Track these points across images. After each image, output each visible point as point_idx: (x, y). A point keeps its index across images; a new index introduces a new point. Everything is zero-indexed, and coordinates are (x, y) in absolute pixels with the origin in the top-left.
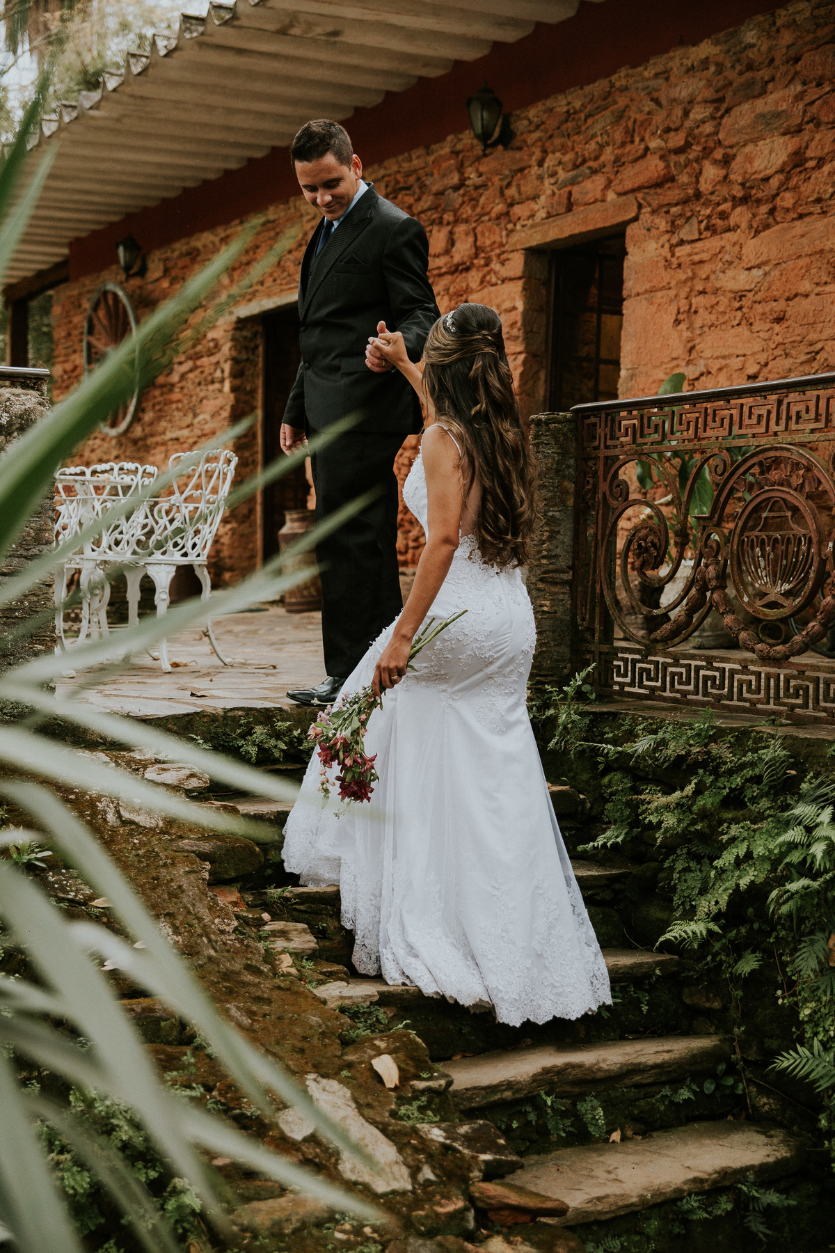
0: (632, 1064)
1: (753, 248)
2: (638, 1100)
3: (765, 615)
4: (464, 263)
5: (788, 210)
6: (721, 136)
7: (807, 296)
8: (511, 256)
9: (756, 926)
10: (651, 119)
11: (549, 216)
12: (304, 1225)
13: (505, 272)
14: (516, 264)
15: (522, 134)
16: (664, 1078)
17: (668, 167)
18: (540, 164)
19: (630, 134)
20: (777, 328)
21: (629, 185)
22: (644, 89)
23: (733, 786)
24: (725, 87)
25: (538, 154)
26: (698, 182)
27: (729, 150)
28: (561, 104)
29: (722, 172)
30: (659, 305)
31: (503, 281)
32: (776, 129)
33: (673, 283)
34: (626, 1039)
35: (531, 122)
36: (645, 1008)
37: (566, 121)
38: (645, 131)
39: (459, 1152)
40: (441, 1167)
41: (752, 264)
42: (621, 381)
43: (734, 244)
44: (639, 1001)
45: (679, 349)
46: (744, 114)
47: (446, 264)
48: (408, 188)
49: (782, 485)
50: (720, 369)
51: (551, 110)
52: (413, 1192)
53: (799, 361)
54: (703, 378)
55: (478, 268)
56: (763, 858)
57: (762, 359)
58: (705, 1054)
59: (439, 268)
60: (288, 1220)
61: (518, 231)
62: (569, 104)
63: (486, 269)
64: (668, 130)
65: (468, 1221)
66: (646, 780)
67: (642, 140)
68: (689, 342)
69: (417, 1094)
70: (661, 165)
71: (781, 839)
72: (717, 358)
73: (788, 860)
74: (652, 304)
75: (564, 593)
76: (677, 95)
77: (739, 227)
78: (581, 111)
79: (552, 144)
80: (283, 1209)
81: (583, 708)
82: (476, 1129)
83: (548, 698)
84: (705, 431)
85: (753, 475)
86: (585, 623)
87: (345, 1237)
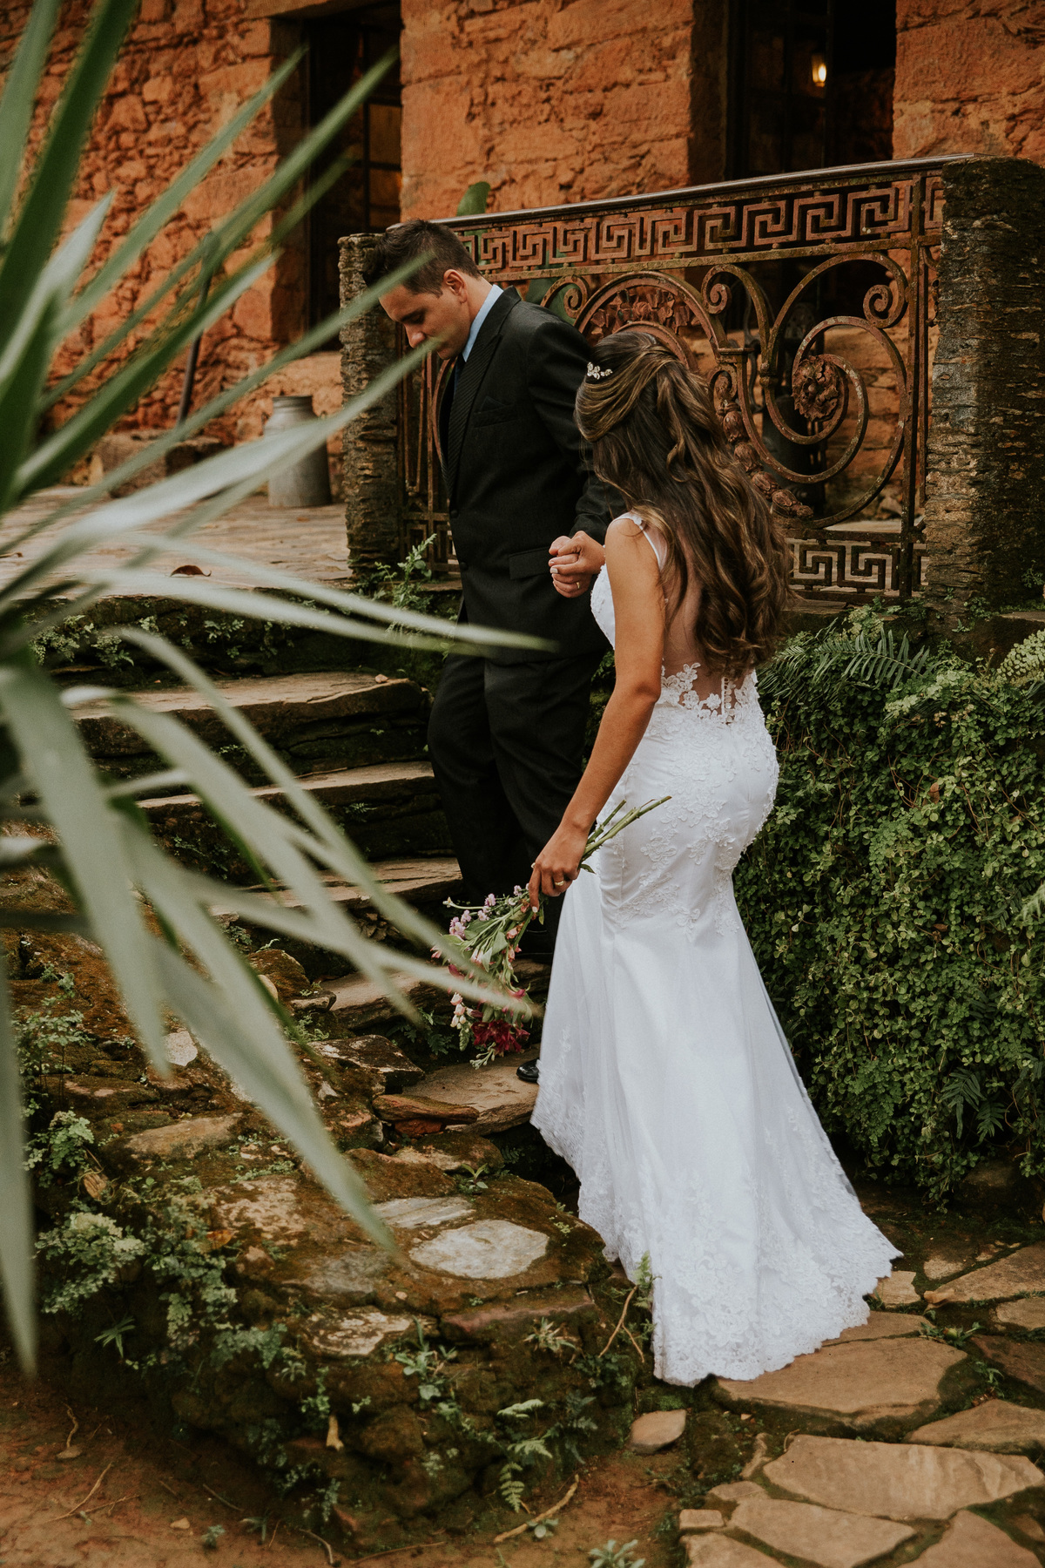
1: (561, 24)
4: (189, 33)
7: (628, 85)
8: (252, 25)
12: (206, 1149)
13: (245, 47)
14: (260, 38)
20: (593, 125)
30: (447, 94)
31: (245, 58)
33: (464, 67)
39: (358, 1067)
40: (341, 1082)
41: (562, 42)
42: (403, 191)
43: (538, 18)
45: (474, 152)
47: (165, 34)
49: (649, 319)
50: (526, 177)
53: (621, 166)
54: (506, 188)
55: (211, 40)
57: (577, 164)
59: (156, 39)
60: (189, 1145)
63: (220, 43)
65: (377, 1134)
68: (486, 141)
72: (522, 162)
74: (438, 92)
75: (388, 453)
80: (182, 1134)
81: (421, 587)
82: (368, 1044)
83: (376, 578)
84: (554, 256)
85: (614, 308)
86: (416, 489)
87: (252, 1157)
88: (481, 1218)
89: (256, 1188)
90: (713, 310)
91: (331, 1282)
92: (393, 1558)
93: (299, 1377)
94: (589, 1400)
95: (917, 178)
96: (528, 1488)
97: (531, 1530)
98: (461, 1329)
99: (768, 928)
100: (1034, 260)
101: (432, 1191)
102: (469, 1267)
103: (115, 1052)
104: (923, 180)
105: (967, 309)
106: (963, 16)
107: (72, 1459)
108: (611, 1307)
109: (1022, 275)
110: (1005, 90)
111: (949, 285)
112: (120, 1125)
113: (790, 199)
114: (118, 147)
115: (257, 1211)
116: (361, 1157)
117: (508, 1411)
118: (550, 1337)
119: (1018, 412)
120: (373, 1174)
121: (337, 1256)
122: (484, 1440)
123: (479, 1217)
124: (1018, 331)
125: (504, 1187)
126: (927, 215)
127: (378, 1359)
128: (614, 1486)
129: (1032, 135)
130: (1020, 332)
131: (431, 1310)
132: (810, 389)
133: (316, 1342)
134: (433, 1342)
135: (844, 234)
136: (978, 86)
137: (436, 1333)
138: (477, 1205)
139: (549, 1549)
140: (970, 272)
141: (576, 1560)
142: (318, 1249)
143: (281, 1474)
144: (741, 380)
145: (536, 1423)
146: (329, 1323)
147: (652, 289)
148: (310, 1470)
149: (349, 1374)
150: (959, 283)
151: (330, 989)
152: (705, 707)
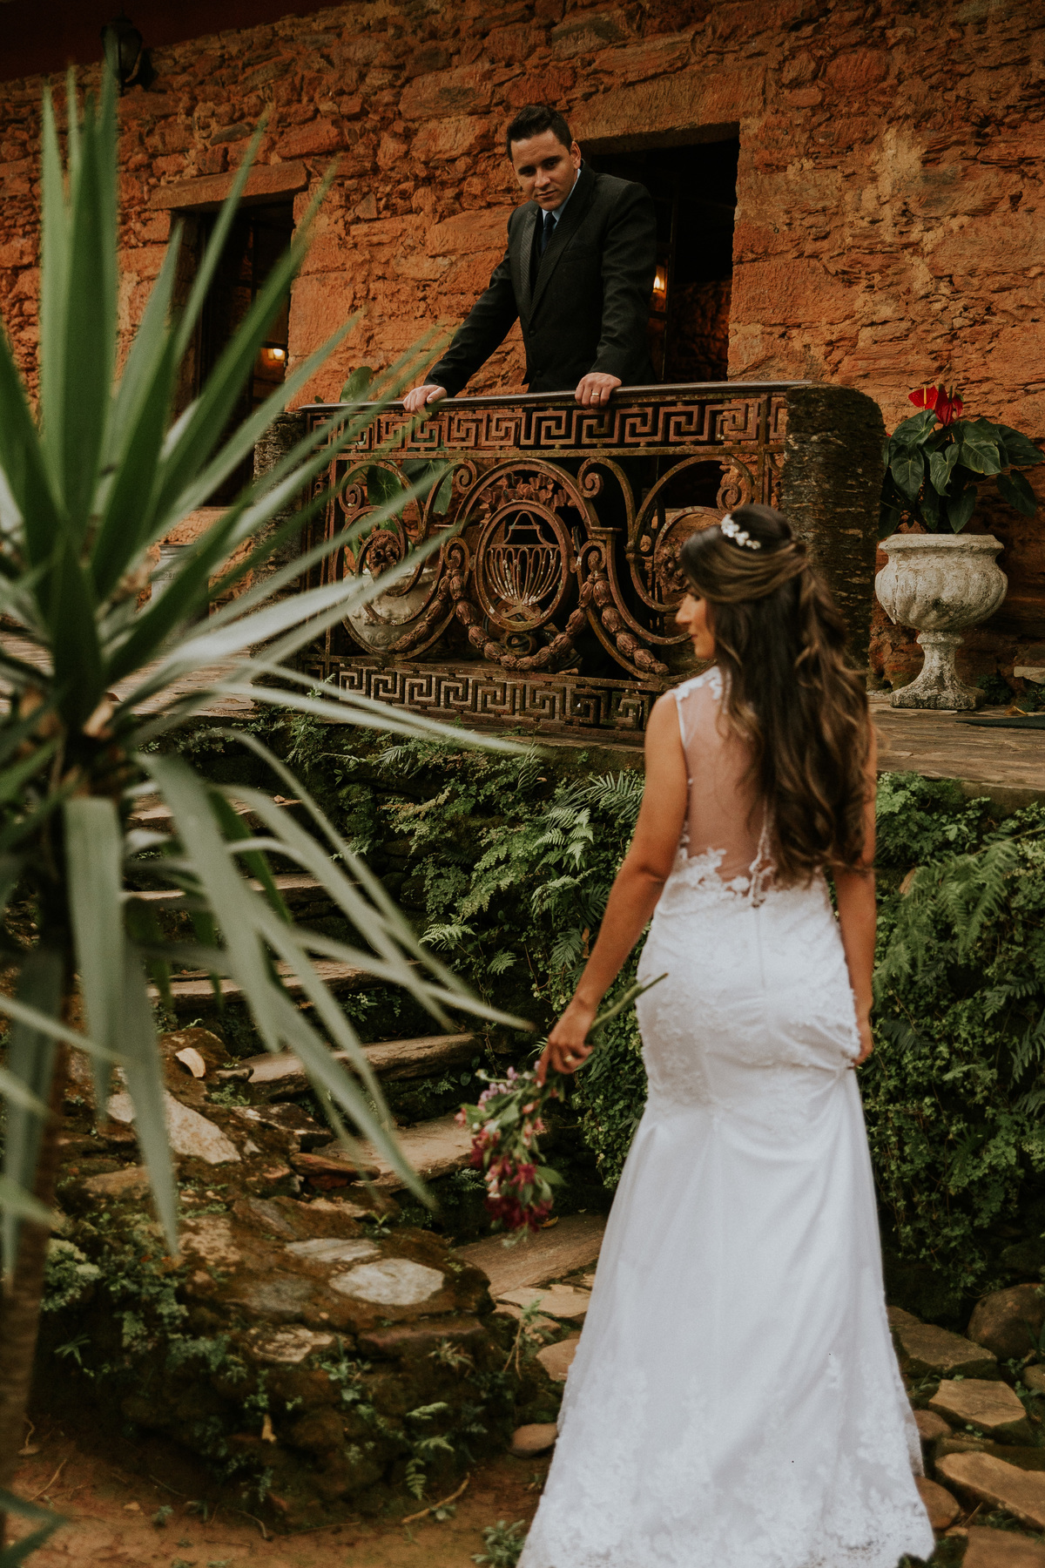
1: (437, 235)
2: (403, 1093)
3: (511, 626)
5: (475, 197)
6: (402, 107)
8: (154, 215)
9: (506, 928)
10: (322, 78)
11: (200, 174)
13: (147, 233)
14: (160, 226)
15: (165, 75)
16: (426, 1072)
17: (341, 134)
18: (189, 113)
19: (297, 92)
21: (296, 149)
22: (313, 43)
23: (488, 793)
24: (405, 53)
25: (185, 101)
26: (375, 155)
27: (410, 124)
28: (214, 46)
29: (404, 148)
30: (332, 287)
31: (145, 244)
32: (463, 107)
33: (349, 264)
34: (381, 1041)
35: (176, 62)
36: (397, 1012)
37: (220, 67)
38: (315, 90)
39: (276, 1128)
40: (262, 1141)
41: (439, 250)
42: (289, 369)
43: (417, 228)
44: (392, 1005)
45: (356, 340)
46: (427, 86)
48: (21, 121)
49: (531, 499)
51: (201, 52)
52: (243, 1162)
54: (382, 372)
56: (523, 860)
58: (462, 1048)
60: (136, 1188)
61: (162, 188)
62: (223, 47)
63: (123, 228)
64: (341, 93)
65: (295, 1185)
66: (390, 791)
67: (311, 100)
68: (366, 330)
69: (225, 1082)
70: (334, 131)
71: (540, 841)
72: (398, 351)
73: (544, 861)
74: (324, 285)
76: (351, 55)
77: (422, 210)
78: (238, 58)
79: (203, 91)
80: (130, 1179)
82: (283, 1110)
83: (276, 711)
84: (449, 440)
85: (501, 487)
87: (191, 1200)
88: (386, 1257)
89: (198, 1224)
90: (587, 494)
91: (266, 1302)
92: (317, 1534)
93: (241, 1379)
94: (479, 1409)
95: (764, 397)
96: (429, 1480)
97: (433, 1514)
98: (375, 1345)
99: (622, 1025)
100: (860, 471)
101: (344, 1233)
102: (379, 1295)
103: (70, 1110)
104: (769, 400)
105: (805, 507)
106: (790, 256)
107: (32, 1455)
108: (493, 1332)
109: (849, 482)
110: (824, 320)
111: (790, 487)
112: (76, 1170)
113: (656, 406)
114: (21, 314)
115: (200, 1242)
116: (283, 1203)
117: (415, 1413)
118: (449, 1354)
119: (844, 594)
120: (294, 1218)
121: (269, 1282)
122: (396, 1436)
123: (384, 1256)
125: (402, 1233)
126: (772, 428)
127: (307, 1367)
128: (500, 1482)
129: (846, 358)
130: (847, 528)
131: (349, 1329)
132: (670, 565)
133: (256, 1350)
134: (351, 1355)
135: (701, 438)
136: (802, 315)
137: (354, 1348)
138: (382, 1247)
139: (449, 1529)
140: (807, 477)
141: (472, 1538)
142: (253, 1275)
143: (223, 1463)
144: (609, 554)
145: (439, 1423)
146: (265, 1335)
147: (535, 474)
148: (247, 1459)
149: (284, 1378)
150: (799, 486)
151: (246, 1062)
152: (730, 889)
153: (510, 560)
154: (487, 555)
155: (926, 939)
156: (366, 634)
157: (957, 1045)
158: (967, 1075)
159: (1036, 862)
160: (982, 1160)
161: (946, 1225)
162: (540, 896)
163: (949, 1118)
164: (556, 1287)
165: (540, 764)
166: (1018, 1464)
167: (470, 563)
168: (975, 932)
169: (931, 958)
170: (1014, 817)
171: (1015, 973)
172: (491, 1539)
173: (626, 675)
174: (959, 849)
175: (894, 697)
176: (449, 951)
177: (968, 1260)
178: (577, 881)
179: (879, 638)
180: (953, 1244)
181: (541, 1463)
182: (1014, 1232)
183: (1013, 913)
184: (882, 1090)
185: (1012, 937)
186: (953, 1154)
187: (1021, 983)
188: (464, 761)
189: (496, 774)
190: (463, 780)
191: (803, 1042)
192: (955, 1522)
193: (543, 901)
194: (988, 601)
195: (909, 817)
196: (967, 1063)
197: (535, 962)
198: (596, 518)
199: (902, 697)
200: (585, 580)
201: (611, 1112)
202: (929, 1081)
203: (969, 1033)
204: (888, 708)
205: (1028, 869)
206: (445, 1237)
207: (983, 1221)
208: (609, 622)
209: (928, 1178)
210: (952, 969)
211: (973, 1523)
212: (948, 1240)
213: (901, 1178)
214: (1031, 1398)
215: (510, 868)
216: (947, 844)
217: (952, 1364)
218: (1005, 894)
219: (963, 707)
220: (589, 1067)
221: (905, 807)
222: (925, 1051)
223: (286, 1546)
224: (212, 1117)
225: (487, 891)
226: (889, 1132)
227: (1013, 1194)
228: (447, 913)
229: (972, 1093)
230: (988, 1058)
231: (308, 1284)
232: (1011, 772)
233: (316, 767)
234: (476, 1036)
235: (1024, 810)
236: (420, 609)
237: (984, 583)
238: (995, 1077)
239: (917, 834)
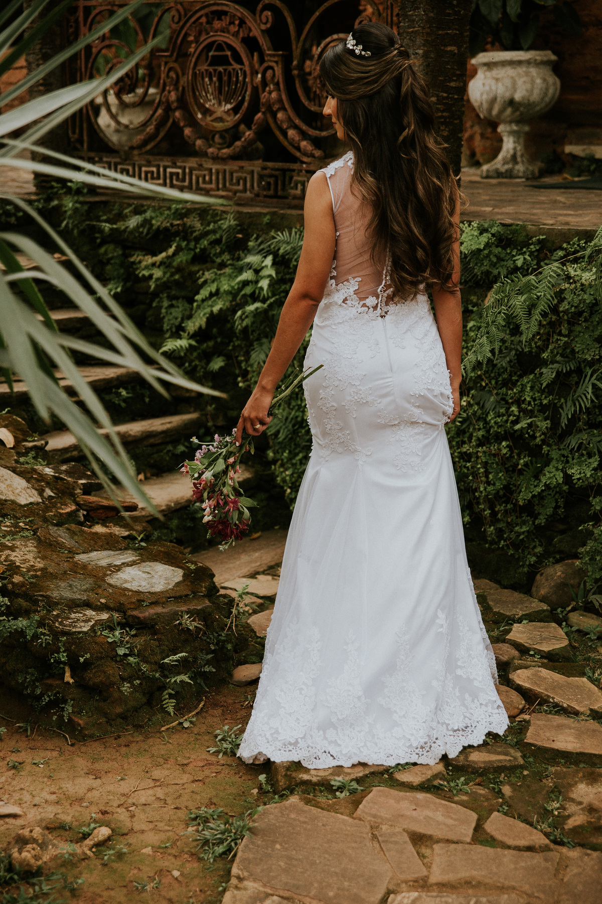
0: (149, 432)
2: (153, 454)
3: (214, 127)
9: (219, 340)
16: (168, 439)
23: (202, 247)
36: (147, 400)
39: (66, 480)
40: (56, 489)
44: (143, 396)
49: (224, 32)
52: (43, 502)
56: (228, 293)
58: (192, 423)
65: (80, 517)
66: (134, 248)
69: (28, 450)
71: (239, 279)
73: (243, 292)
81: (81, 199)
82: (70, 468)
83: (52, 193)
85: (201, 24)
86: (76, 136)
88: (144, 562)
89: (14, 545)
90: (263, 27)
91: (62, 594)
92: (104, 740)
93: (48, 644)
94: (210, 656)
96: (177, 704)
97: (181, 724)
98: (138, 618)
100: (455, 2)
101: (115, 547)
102: (140, 586)
105: (416, 31)
108: (218, 607)
109: (448, 11)
111: (406, 16)
115: (16, 556)
116: (72, 529)
117: (167, 661)
118: (188, 622)
119: (445, 95)
120: (80, 538)
121: (64, 581)
122: (154, 676)
124: (446, 46)
125: (155, 545)
127: (92, 634)
128: (225, 702)
131: (120, 608)
133: (57, 625)
134: (122, 626)
137: (124, 620)
138: (141, 555)
139: (192, 733)
140: (418, 8)
141: (207, 738)
142: (53, 576)
143: (39, 698)
144: (280, 72)
145: (183, 666)
146: (64, 615)
147: (225, 13)
148: (55, 695)
149: (76, 641)
150: (412, 15)
151: (44, 437)
152: (364, 305)
153: (211, 79)
154: (194, 74)
155: (501, 335)
156: (115, 138)
157: (523, 406)
158: (530, 425)
159: (576, 278)
160: (540, 481)
161: (517, 525)
162: (241, 317)
163: (519, 455)
164: (259, 577)
165: (237, 225)
166: (563, 674)
167: (183, 81)
168: (534, 329)
169: (506, 348)
170: (562, 249)
171: (562, 356)
172: (220, 737)
173: (295, 160)
174: (525, 273)
175: (482, 171)
176: (180, 358)
177: (531, 547)
178: (265, 306)
179: (472, 131)
180: (521, 537)
181: (252, 688)
182: (561, 527)
183: (561, 315)
184: (474, 438)
185: (561, 331)
186: (522, 477)
187: (566, 362)
188: (184, 224)
189: (207, 233)
190: (185, 238)
191: (418, 407)
192: (522, 711)
193: (243, 320)
194: (547, 99)
195: (490, 252)
196: (530, 418)
197: (239, 363)
198: (270, 44)
199: (488, 171)
200: (264, 91)
201: (294, 461)
202: (505, 431)
203: (532, 398)
204: (478, 179)
205: (571, 283)
206: (185, 548)
207: (541, 520)
208: (282, 121)
209: (504, 495)
210: (520, 355)
211: (533, 711)
212: (519, 534)
213: (487, 496)
214: (573, 632)
215: (219, 298)
216: (516, 269)
217: (521, 613)
218: (556, 301)
219: (530, 176)
220: (278, 432)
221: (487, 245)
222: (503, 411)
223: (83, 749)
224: (20, 474)
225: (204, 314)
226: (479, 466)
227: (561, 502)
228: (177, 332)
229: (534, 437)
230: (544, 414)
231: (91, 581)
232: (560, 218)
233: (82, 232)
234: (202, 415)
235: (569, 243)
236: (149, 116)
237: (544, 86)
238: (549, 426)
239: (496, 263)
